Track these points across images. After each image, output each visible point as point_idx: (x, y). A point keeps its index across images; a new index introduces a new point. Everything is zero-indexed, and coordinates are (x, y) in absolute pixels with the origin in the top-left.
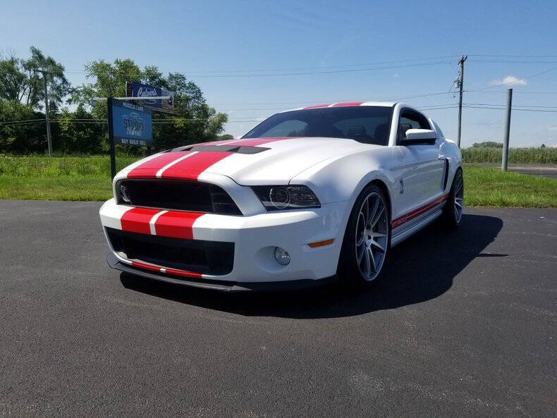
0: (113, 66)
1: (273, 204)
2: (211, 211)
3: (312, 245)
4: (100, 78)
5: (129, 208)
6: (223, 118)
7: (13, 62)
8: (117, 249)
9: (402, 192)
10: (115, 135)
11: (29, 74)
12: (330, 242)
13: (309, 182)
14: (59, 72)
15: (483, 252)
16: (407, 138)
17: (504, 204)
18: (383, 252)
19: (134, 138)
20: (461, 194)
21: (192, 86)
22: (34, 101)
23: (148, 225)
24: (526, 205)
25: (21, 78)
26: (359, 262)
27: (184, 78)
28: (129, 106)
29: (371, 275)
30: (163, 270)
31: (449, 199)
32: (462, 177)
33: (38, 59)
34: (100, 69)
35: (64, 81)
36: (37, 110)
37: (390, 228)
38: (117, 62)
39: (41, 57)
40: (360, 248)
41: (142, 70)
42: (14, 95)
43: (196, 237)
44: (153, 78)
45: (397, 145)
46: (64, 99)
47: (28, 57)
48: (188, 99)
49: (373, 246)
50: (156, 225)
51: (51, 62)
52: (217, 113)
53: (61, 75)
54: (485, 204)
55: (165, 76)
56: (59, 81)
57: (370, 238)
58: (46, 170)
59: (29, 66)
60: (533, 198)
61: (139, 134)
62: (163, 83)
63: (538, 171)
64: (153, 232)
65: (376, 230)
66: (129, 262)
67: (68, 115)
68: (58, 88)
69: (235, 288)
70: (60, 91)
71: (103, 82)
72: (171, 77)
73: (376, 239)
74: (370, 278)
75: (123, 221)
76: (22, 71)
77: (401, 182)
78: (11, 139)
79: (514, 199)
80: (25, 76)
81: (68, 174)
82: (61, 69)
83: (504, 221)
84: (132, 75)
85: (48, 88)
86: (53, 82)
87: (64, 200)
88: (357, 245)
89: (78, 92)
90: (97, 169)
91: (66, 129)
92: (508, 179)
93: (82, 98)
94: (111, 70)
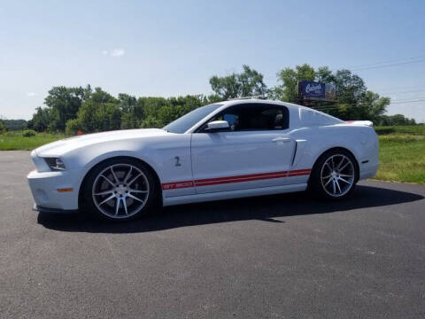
0: (296, 71)
3: (59, 190)
4: (284, 80)
6: (386, 102)
7: (233, 77)
9: (179, 165)
12: (71, 190)
14: (260, 79)
21: (356, 78)
25: (238, 86)
27: (349, 73)
29: (120, 215)
35: (263, 85)
38: (298, 68)
39: (249, 71)
41: (316, 70)
44: (324, 76)
45: (193, 133)
47: (242, 72)
48: (352, 89)
51: (255, 73)
52: (380, 97)
53: (261, 82)
55: (334, 73)
56: (260, 85)
59: (243, 77)
62: (332, 79)
68: (259, 90)
71: (287, 83)
72: (339, 73)
76: (238, 82)
77: (177, 158)
80: (240, 85)
82: (261, 77)
84: (308, 75)
85: (254, 91)
86: (257, 86)
89: (271, 92)
93: (274, 95)
94: (294, 74)
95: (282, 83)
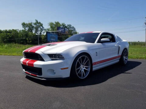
0: (54, 23)
1: (54, 58)
2: (39, 60)
3: (62, 69)
5: (25, 59)
7: (31, 23)
8: (24, 69)
9: (97, 55)
11: (35, 26)
12: (67, 68)
13: (61, 53)
14: (42, 25)
15: (126, 72)
16: (101, 41)
18: (88, 71)
19: (53, 41)
21: (73, 27)
22: (36, 32)
23: (26, 63)
25: (33, 27)
26: (77, 73)
27: (71, 25)
28: (52, 33)
29: (83, 77)
30: (30, 74)
33: (37, 22)
34: (51, 24)
35: (43, 27)
36: (37, 34)
37: (92, 65)
38: (55, 22)
39: (38, 22)
40: (78, 70)
41: (61, 24)
42: (32, 31)
44: (63, 26)
45: (98, 43)
46: (43, 32)
47: (35, 22)
48: (72, 31)
49: (84, 70)
50: (28, 63)
51: (40, 23)
53: (42, 26)
55: (66, 25)
56: (42, 27)
57: (83, 67)
59: (35, 24)
62: (66, 27)
66: (25, 72)
67: (44, 35)
68: (41, 29)
70: (42, 30)
71: (52, 27)
72: (68, 25)
73: (86, 68)
75: (23, 62)
76: (33, 25)
77: (96, 53)
78: (31, 41)
80: (34, 26)
82: (42, 24)
84: (59, 25)
86: (40, 28)
88: (76, 69)
89: (46, 30)
91: (43, 39)
94: (54, 25)
95: (49, 27)
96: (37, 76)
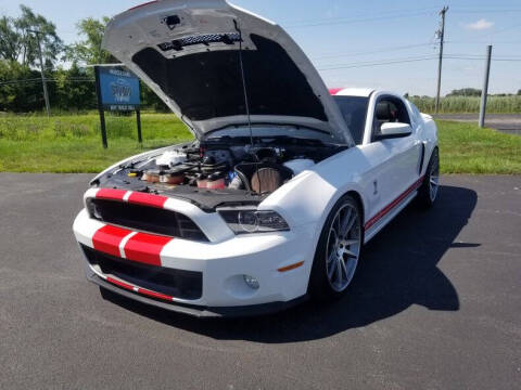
0: (102, 22)
2: (178, 235)
3: (281, 270)
4: (90, 35)
5: (101, 225)
7: (5, 21)
10: (104, 102)
11: (22, 33)
12: (300, 264)
13: (277, 207)
14: (51, 30)
15: (456, 241)
16: (383, 133)
17: (479, 171)
18: (355, 257)
19: (122, 104)
20: (437, 172)
22: (31, 59)
23: (118, 248)
24: (501, 172)
25: (15, 37)
26: (330, 276)
28: (116, 72)
30: (136, 289)
31: (425, 180)
32: (438, 157)
33: (30, 18)
34: (91, 27)
35: (57, 38)
36: (33, 68)
37: (363, 230)
38: (106, 19)
39: (31, 15)
40: (330, 264)
42: (10, 54)
43: (164, 264)
45: (372, 141)
46: (59, 56)
49: (344, 255)
50: (125, 249)
51: (42, 20)
53: (53, 34)
54: (461, 171)
56: (52, 39)
57: (342, 247)
58: (43, 133)
59: (21, 24)
60: (507, 164)
61: (127, 99)
63: (514, 125)
64: (123, 255)
65: (349, 237)
66: (105, 276)
67: (63, 73)
68: (52, 46)
69: (205, 313)
70: (54, 50)
71: (95, 39)
73: (348, 247)
74: (341, 287)
75: (94, 241)
76: (14, 30)
77: (375, 183)
78: (11, 98)
79: (490, 166)
80: (18, 35)
81: (64, 136)
82: (53, 27)
83: (478, 194)
85: (43, 46)
86: (46, 40)
87: (57, 172)
88: (327, 262)
89: (71, 50)
90: (91, 130)
91: (62, 86)
92: (484, 138)
93: (75, 55)
94: (100, 27)
95: (85, 37)
96: (174, 299)
